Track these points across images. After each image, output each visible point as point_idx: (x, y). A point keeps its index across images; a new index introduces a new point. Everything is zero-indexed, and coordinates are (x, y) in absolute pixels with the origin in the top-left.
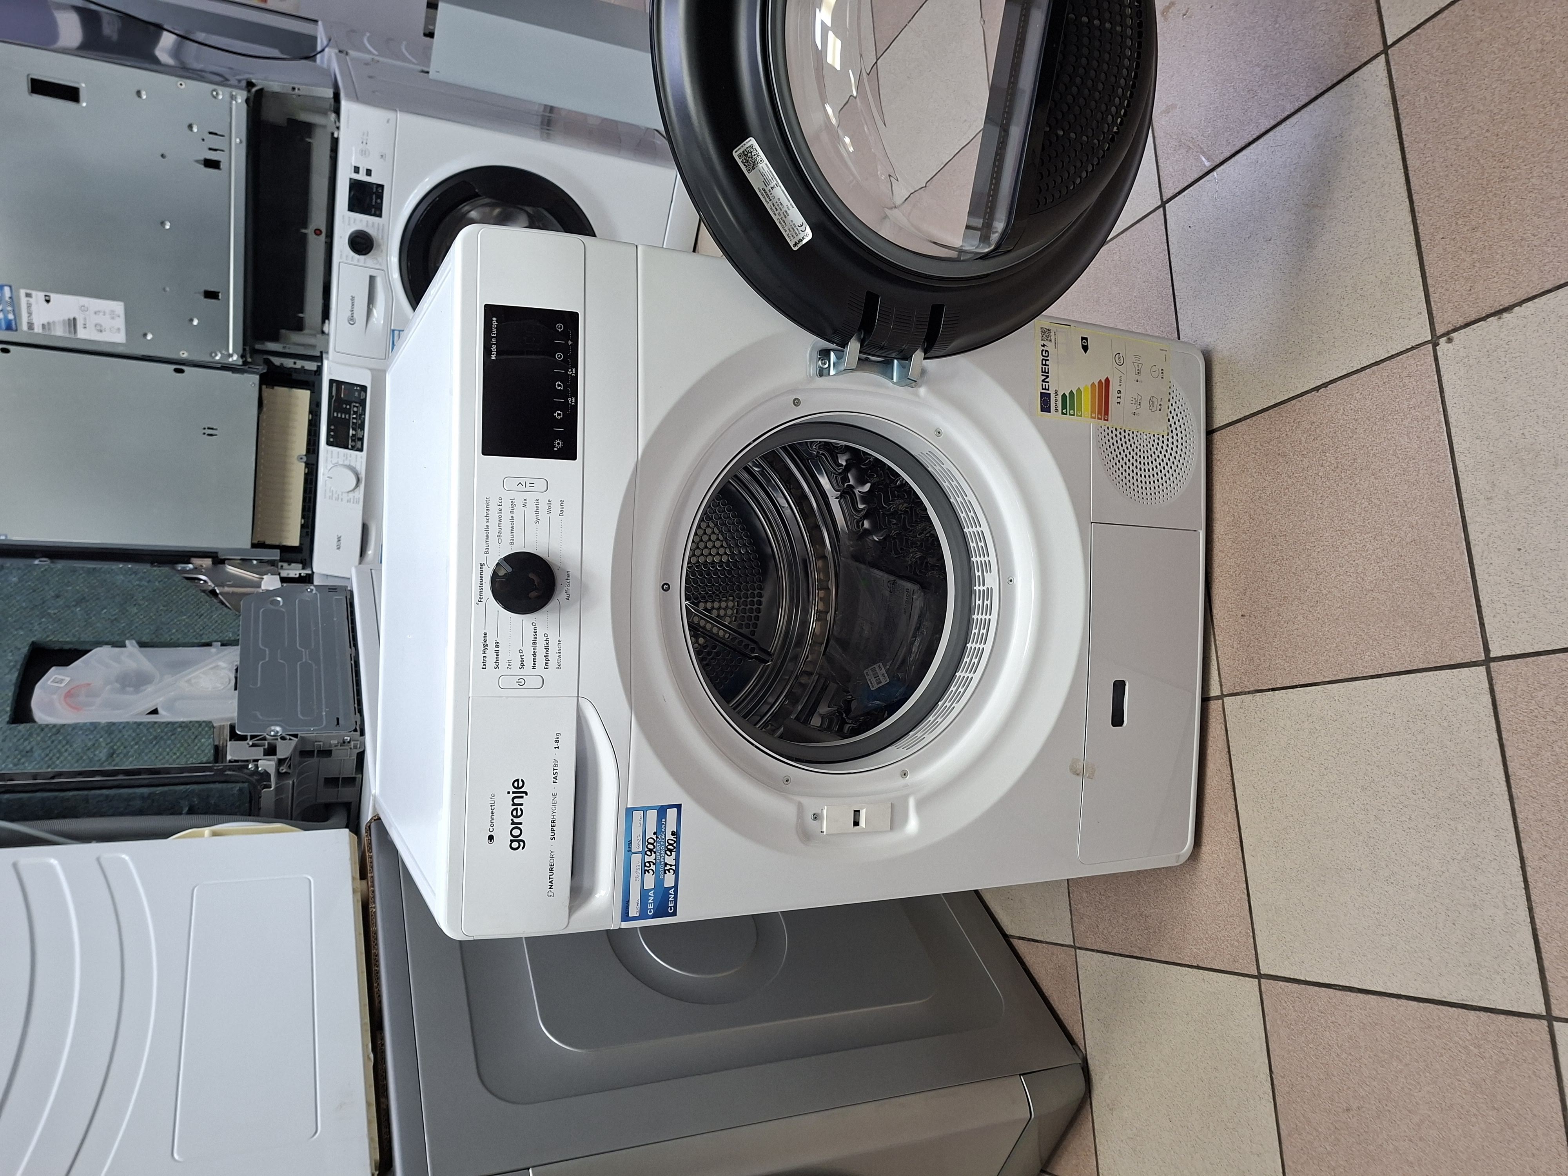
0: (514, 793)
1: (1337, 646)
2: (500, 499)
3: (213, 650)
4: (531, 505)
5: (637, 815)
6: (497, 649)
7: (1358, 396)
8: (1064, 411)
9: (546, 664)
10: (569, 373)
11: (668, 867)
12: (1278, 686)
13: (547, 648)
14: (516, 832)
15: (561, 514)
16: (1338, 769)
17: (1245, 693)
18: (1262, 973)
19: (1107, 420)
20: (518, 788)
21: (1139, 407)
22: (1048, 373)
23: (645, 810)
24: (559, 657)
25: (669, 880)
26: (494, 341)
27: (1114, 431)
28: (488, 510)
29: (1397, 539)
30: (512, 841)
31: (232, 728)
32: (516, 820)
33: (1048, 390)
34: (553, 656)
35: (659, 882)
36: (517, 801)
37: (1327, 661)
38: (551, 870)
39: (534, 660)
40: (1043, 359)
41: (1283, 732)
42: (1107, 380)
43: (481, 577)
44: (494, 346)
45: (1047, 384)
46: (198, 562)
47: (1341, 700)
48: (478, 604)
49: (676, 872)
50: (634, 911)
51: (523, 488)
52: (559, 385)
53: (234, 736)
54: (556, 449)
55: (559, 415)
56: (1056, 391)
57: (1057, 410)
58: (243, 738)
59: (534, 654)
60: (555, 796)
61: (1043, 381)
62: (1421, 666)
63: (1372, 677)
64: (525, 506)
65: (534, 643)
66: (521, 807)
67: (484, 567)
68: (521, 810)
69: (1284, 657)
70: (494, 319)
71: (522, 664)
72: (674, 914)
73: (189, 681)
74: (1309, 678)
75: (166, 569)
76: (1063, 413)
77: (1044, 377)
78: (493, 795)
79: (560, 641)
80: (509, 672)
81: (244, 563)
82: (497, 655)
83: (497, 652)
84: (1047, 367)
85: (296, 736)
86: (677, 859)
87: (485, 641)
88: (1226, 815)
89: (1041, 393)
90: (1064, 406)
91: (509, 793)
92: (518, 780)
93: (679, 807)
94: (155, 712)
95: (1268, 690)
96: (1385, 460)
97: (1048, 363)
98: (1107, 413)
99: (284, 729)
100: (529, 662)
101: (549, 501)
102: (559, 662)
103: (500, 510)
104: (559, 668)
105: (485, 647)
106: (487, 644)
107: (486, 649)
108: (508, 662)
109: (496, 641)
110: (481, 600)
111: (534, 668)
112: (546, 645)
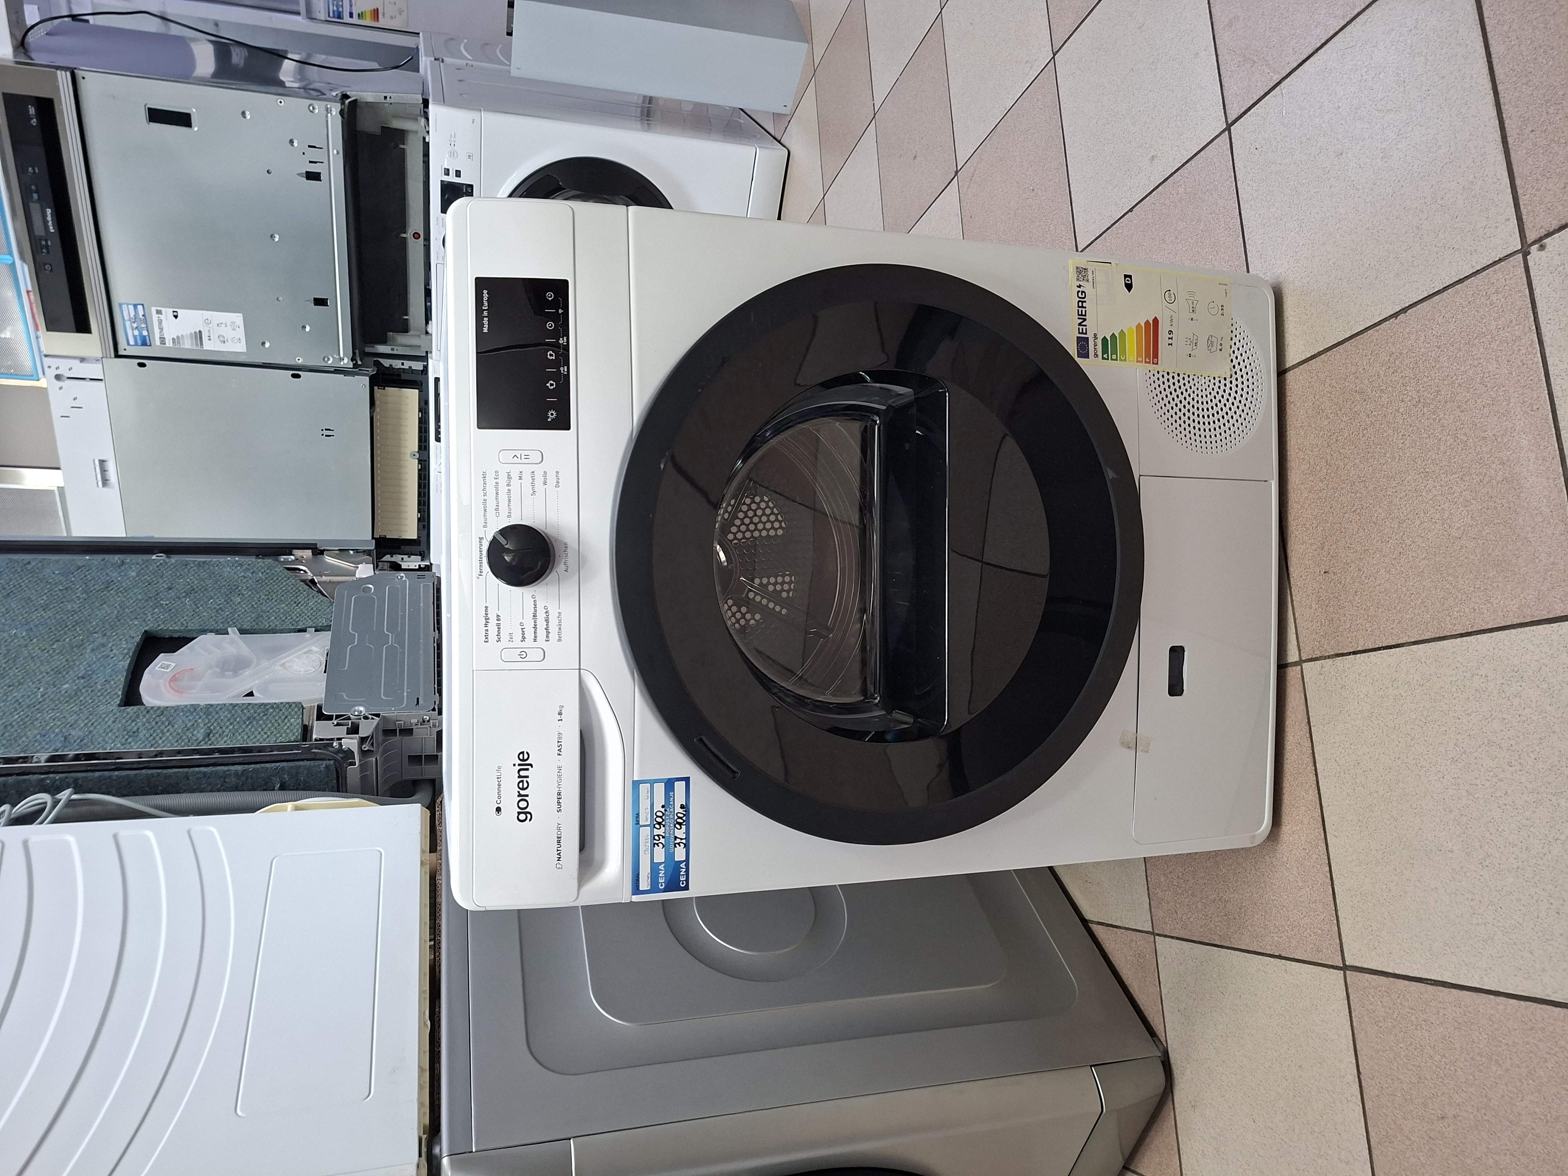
0: (519, 765)
1: (1423, 602)
2: (497, 472)
3: (306, 635)
4: (527, 477)
5: (644, 788)
6: (498, 622)
7: (1440, 320)
8: (1105, 356)
9: (547, 637)
10: (561, 341)
11: (678, 841)
12: (1360, 648)
13: (547, 621)
14: (523, 804)
15: (557, 486)
16: (1426, 738)
17: (1325, 658)
18: (1347, 964)
19: (1157, 364)
20: (523, 760)
21: (1195, 347)
22: (1085, 315)
23: (652, 782)
24: (560, 629)
25: (680, 854)
26: (485, 313)
27: (1166, 375)
28: (485, 484)
29: (1487, 479)
30: (519, 813)
31: (320, 708)
32: (522, 792)
33: (1086, 334)
34: (554, 629)
35: (670, 856)
36: (522, 773)
37: (1412, 619)
38: (559, 842)
39: (535, 633)
40: (1079, 301)
41: (1365, 699)
42: (1156, 321)
43: (481, 551)
44: (486, 319)
45: (1084, 328)
46: (298, 553)
47: (1428, 662)
48: (478, 578)
49: (687, 846)
50: (644, 885)
51: (519, 461)
52: (551, 355)
53: (321, 716)
54: (549, 420)
55: (552, 385)
56: (1095, 335)
57: (1096, 355)
58: (330, 718)
59: (535, 627)
60: (560, 768)
61: (1080, 324)
62: (1516, 621)
63: (1462, 635)
64: (520, 478)
65: (535, 616)
66: (527, 779)
67: (483, 542)
68: (527, 782)
69: (1366, 617)
70: (485, 292)
71: (524, 638)
72: (686, 888)
73: (283, 665)
74: (1393, 639)
75: (269, 561)
76: (1103, 358)
77: (1081, 320)
78: (499, 768)
79: (560, 613)
80: (511, 645)
81: (342, 553)
82: (499, 629)
83: (498, 625)
84: (1084, 310)
85: (378, 715)
86: (687, 833)
87: (486, 614)
88: (1307, 792)
89: (1077, 337)
90: (1105, 350)
91: (514, 765)
92: (523, 753)
93: (687, 780)
94: (251, 694)
95: (1349, 654)
96: (1471, 390)
97: (1084, 305)
98: (1156, 355)
99: (367, 710)
100: (530, 635)
101: (545, 472)
102: (559, 633)
103: (497, 483)
104: (560, 640)
105: (487, 620)
106: (488, 617)
107: (488, 622)
108: (509, 635)
109: (497, 614)
110: (482, 574)
111: (535, 641)
112: (547, 617)
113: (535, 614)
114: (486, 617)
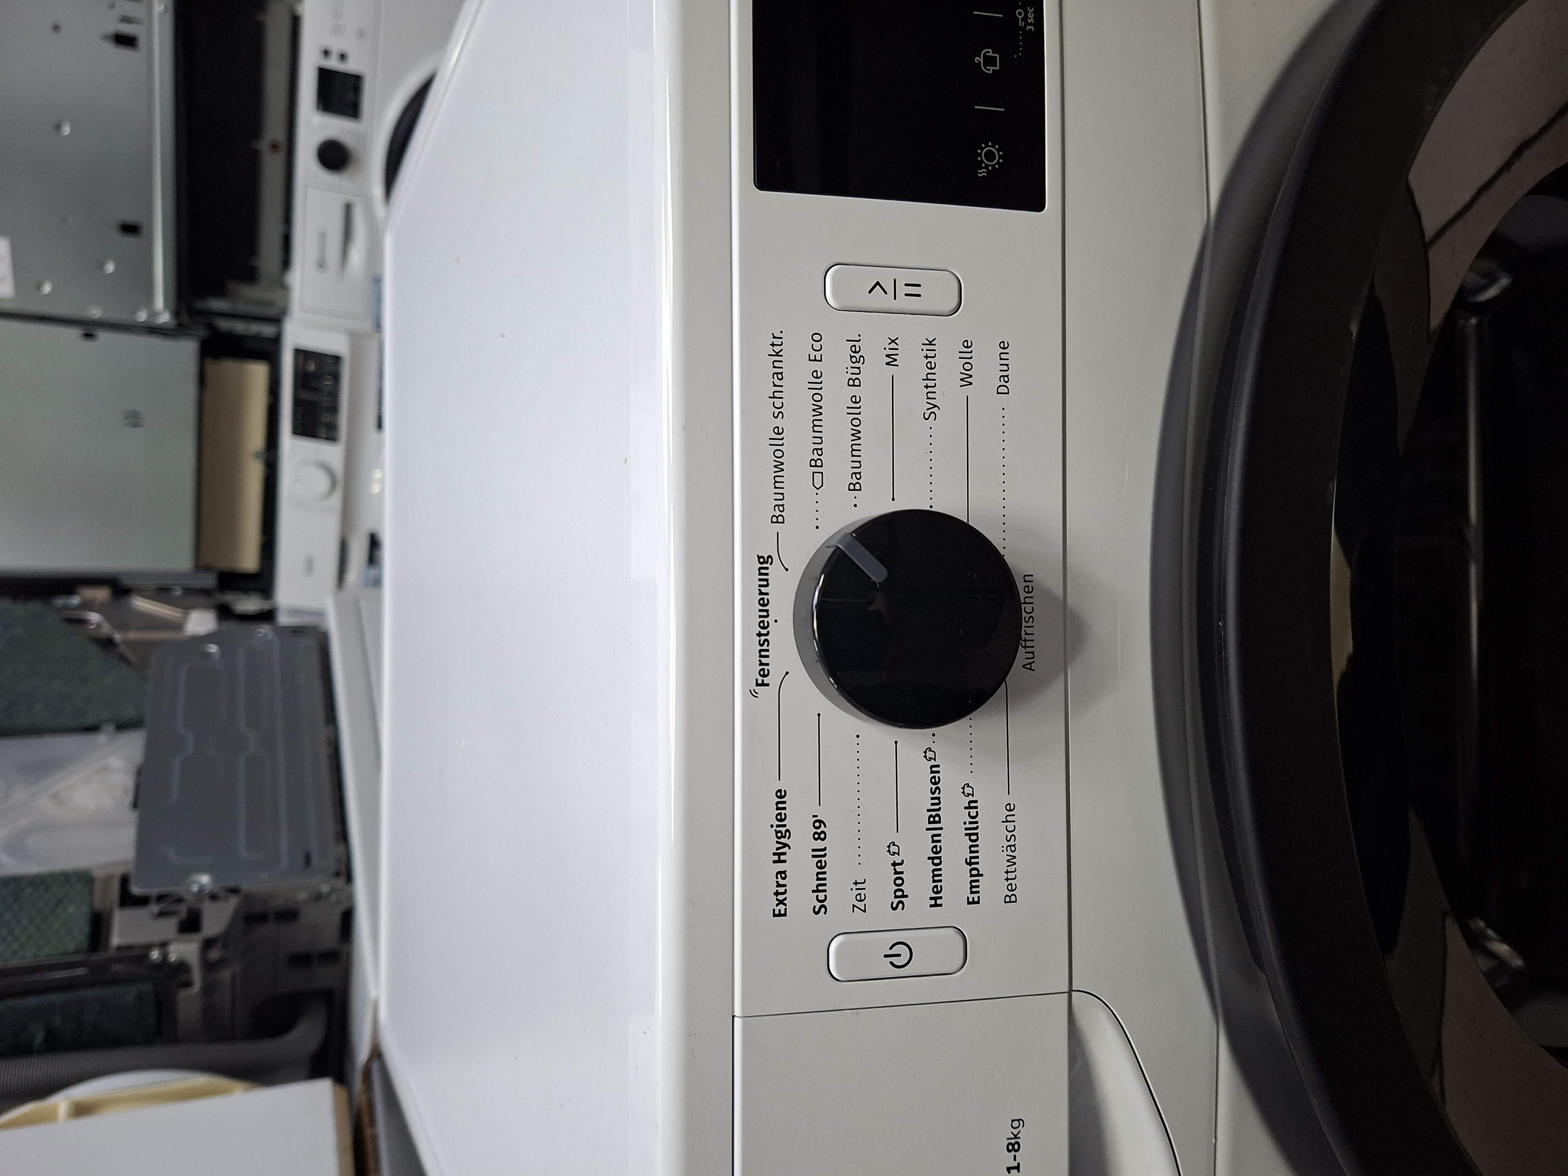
2: (817, 337)
4: (911, 359)
6: (819, 844)
9: (974, 888)
13: (972, 834)
15: (1003, 389)
24: (1012, 861)
28: (779, 375)
31: (125, 881)
34: (991, 860)
39: (936, 876)
43: (763, 603)
46: (88, 593)
48: (754, 694)
51: (886, 301)
54: (982, 173)
55: (990, 61)
59: (936, 857)
64: (891, 361)
65: (934, 819)
67: (774, 571)
71: (900, 896)
79: (1010, 808)
80: (859, 921)
82: (821, 866)
83: (819, 855)
87: (781, 819)
100: (918, 883)
101: (967, 345)
102: (1009, 877)
103: (817, 375)
104: (1010, 899)
105: (782, 840)
106: (785, 828)
107: (785, 845)
108: (854, 887)
109: (814, 816)
110: (766, 680)
111: (936, 905)
112: (970, 823)
113: (934, 813)
114: (778, 829)
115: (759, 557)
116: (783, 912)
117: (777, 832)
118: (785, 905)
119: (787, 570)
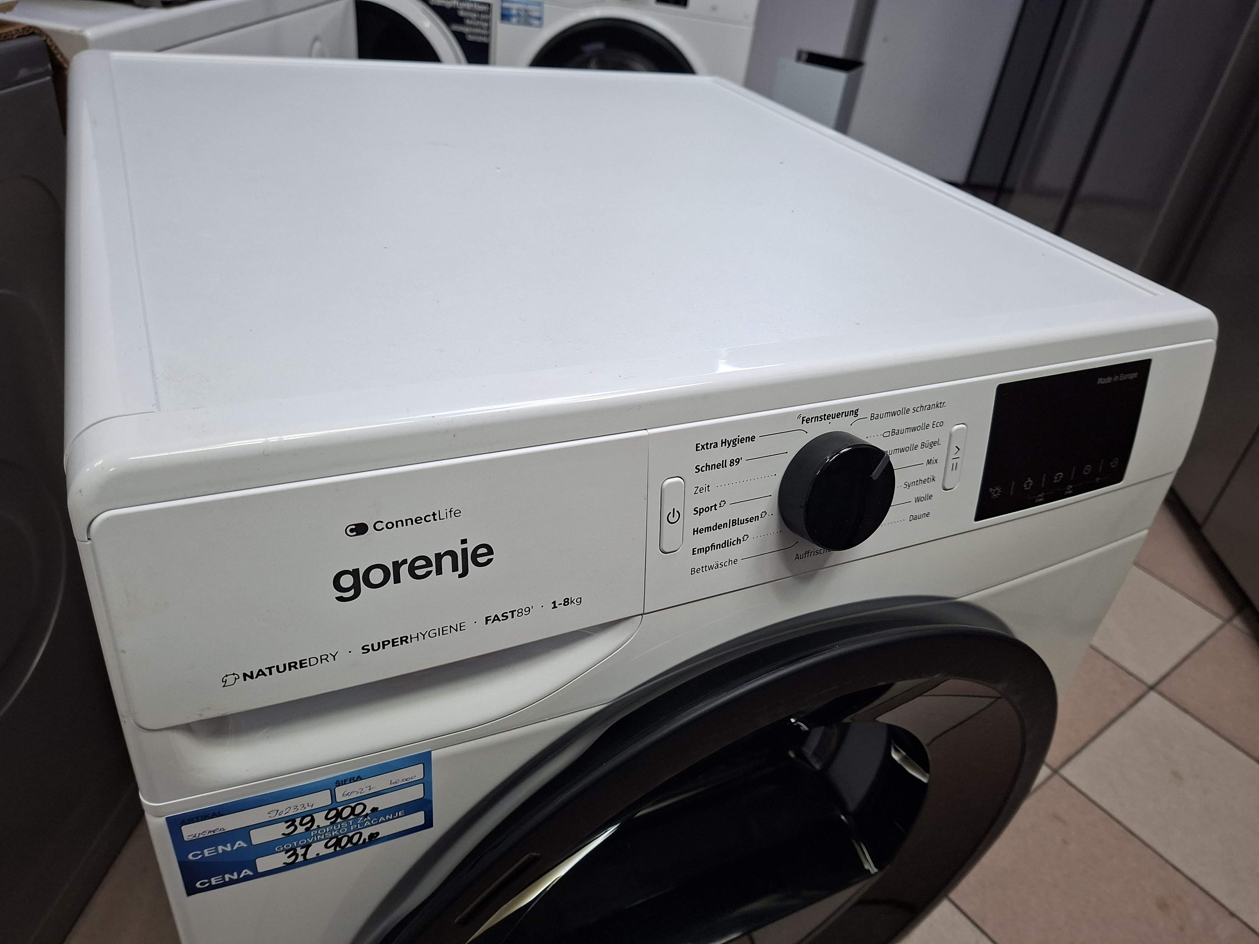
0: (464, 551)
2: (941, 424)
4: (928, 471)
5: (413, 772)
6: (728, 463)
9: (700, 550)
10: (1069, 486)
11: (300, 851)
13: (726, 544)
14: (376, 576)
15: (911, 518)
20: (475, 555)
23: (425, 780)
24: (711, 568)
25: (271, 861)
26: (1116, 379)
28: (929, 408)
30: (355, 573)
32: (404, 569)
34: (714, 556)
35: (268, 849)
36: (447, 561)
38: (292, 666)
39: (708, 529)
43: (838, 415)
48: (799, 416)
49: (289, 867)
50: (189, 831)
51: (952, 455)
52: (1058, 477)
54: (992, 490)
55: (1028, 485)
59: (718, 527)
60: (460, 627)
64: (929, 462)
65: (734, 522)
66: (434, 572)
67: (852, 418)
68: (429, 573)
70: (1135, 374)
71: (700, 512)
72: (192, 892)
78: (456, 513)
79: (735, 562)
80: (690, 491)
82: (718, 466)
83: (723, 464)
86: (319, 858)
87: (742, 440)
91: (464, 541)
92: (490, 551)
93: (427, 825)
100: (705, 520)
101: (930, 497)
102: (705, 568)
103: (927, 426)
104: (693, 571)
105: (732, 443)
106: (737, 444)
107: (729, 445)
108: (707, 486)
109: (741, 458)
110: (805, 422)
111: (694, 531)
112: (731, 542)
113: (737, 522)
114: (737, 440)
115: (857, 410)
116: (698, 449)
117: (736, 439)
118: (701, 450)
119: (851, 425)
